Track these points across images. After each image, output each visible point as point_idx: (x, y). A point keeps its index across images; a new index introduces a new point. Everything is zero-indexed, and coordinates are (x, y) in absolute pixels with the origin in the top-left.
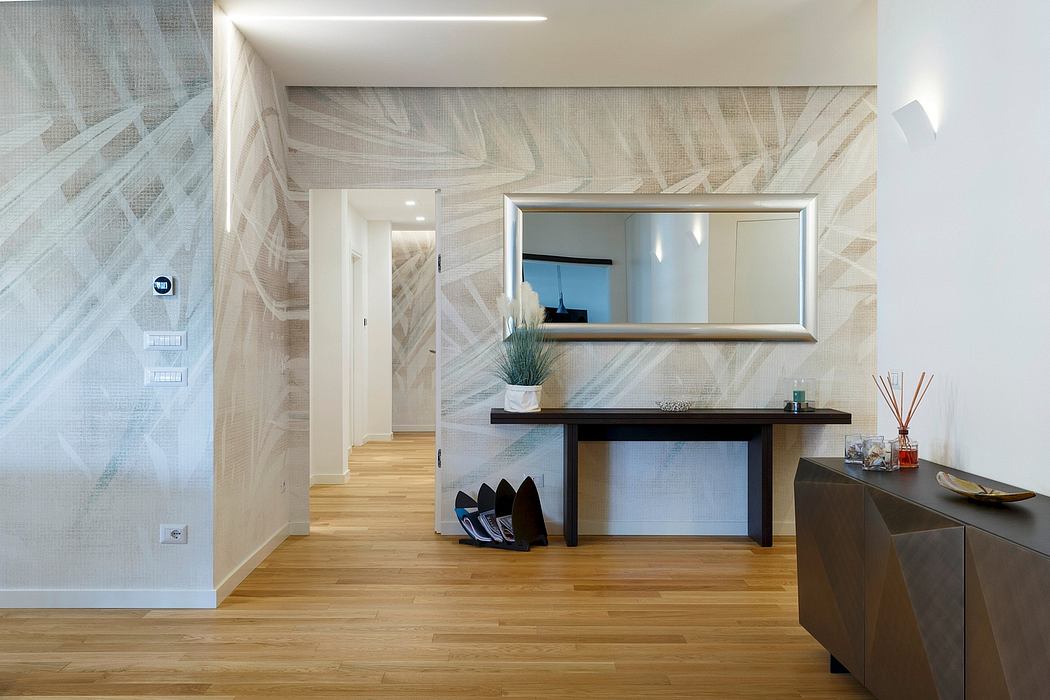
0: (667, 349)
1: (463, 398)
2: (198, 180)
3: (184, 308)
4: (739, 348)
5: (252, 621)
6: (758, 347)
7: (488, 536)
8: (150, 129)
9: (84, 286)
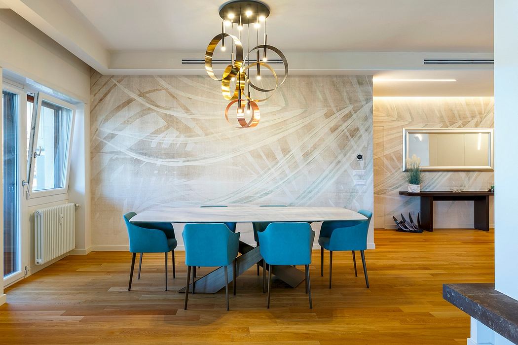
0: (450, 173)
1: (391, 188)
2: (369, 127)
3: (365, 164)
4: (471, 173)
5: (395, 252)
6: (476, 173)
7: (408, 229)
8: (355, 113)
9: (336, 157)
